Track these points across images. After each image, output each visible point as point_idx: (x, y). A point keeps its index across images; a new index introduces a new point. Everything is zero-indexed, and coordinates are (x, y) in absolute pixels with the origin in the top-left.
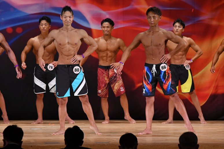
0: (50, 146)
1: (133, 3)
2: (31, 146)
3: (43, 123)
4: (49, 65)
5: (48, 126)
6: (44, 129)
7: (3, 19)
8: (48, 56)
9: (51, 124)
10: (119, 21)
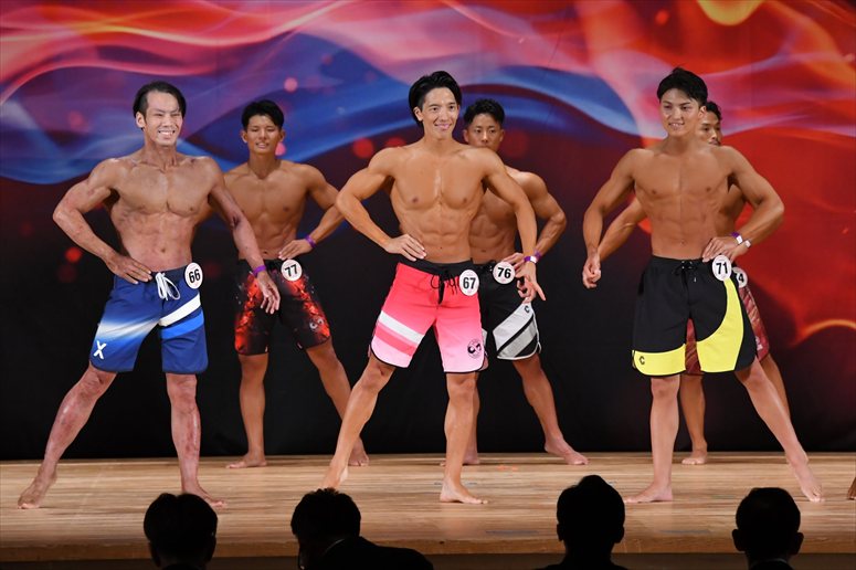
0: (504, 542)
1: (787, 46)
2: (442, 543)
3: (478, 462)
4: (499, 265)
5: (495, 475)
6: (485, 482)
7: (342, 111)
8: (494, 236)
9: (507, 467)
10: (739, 108)
